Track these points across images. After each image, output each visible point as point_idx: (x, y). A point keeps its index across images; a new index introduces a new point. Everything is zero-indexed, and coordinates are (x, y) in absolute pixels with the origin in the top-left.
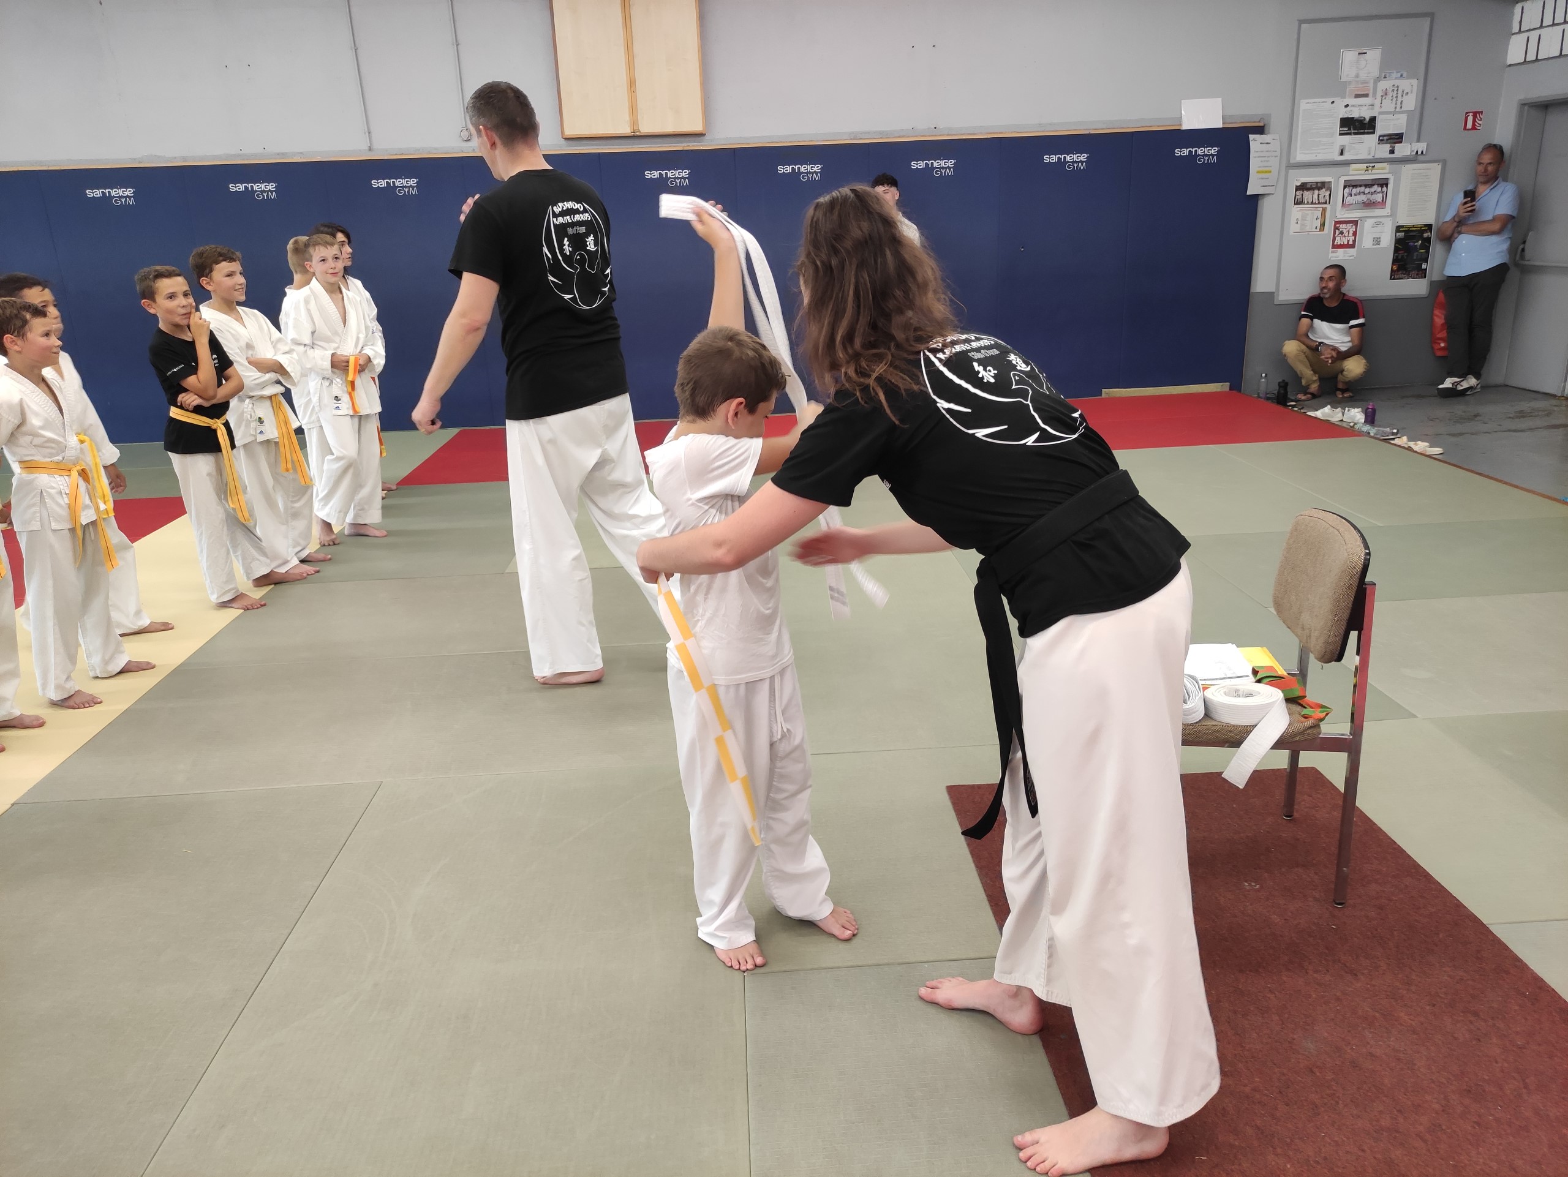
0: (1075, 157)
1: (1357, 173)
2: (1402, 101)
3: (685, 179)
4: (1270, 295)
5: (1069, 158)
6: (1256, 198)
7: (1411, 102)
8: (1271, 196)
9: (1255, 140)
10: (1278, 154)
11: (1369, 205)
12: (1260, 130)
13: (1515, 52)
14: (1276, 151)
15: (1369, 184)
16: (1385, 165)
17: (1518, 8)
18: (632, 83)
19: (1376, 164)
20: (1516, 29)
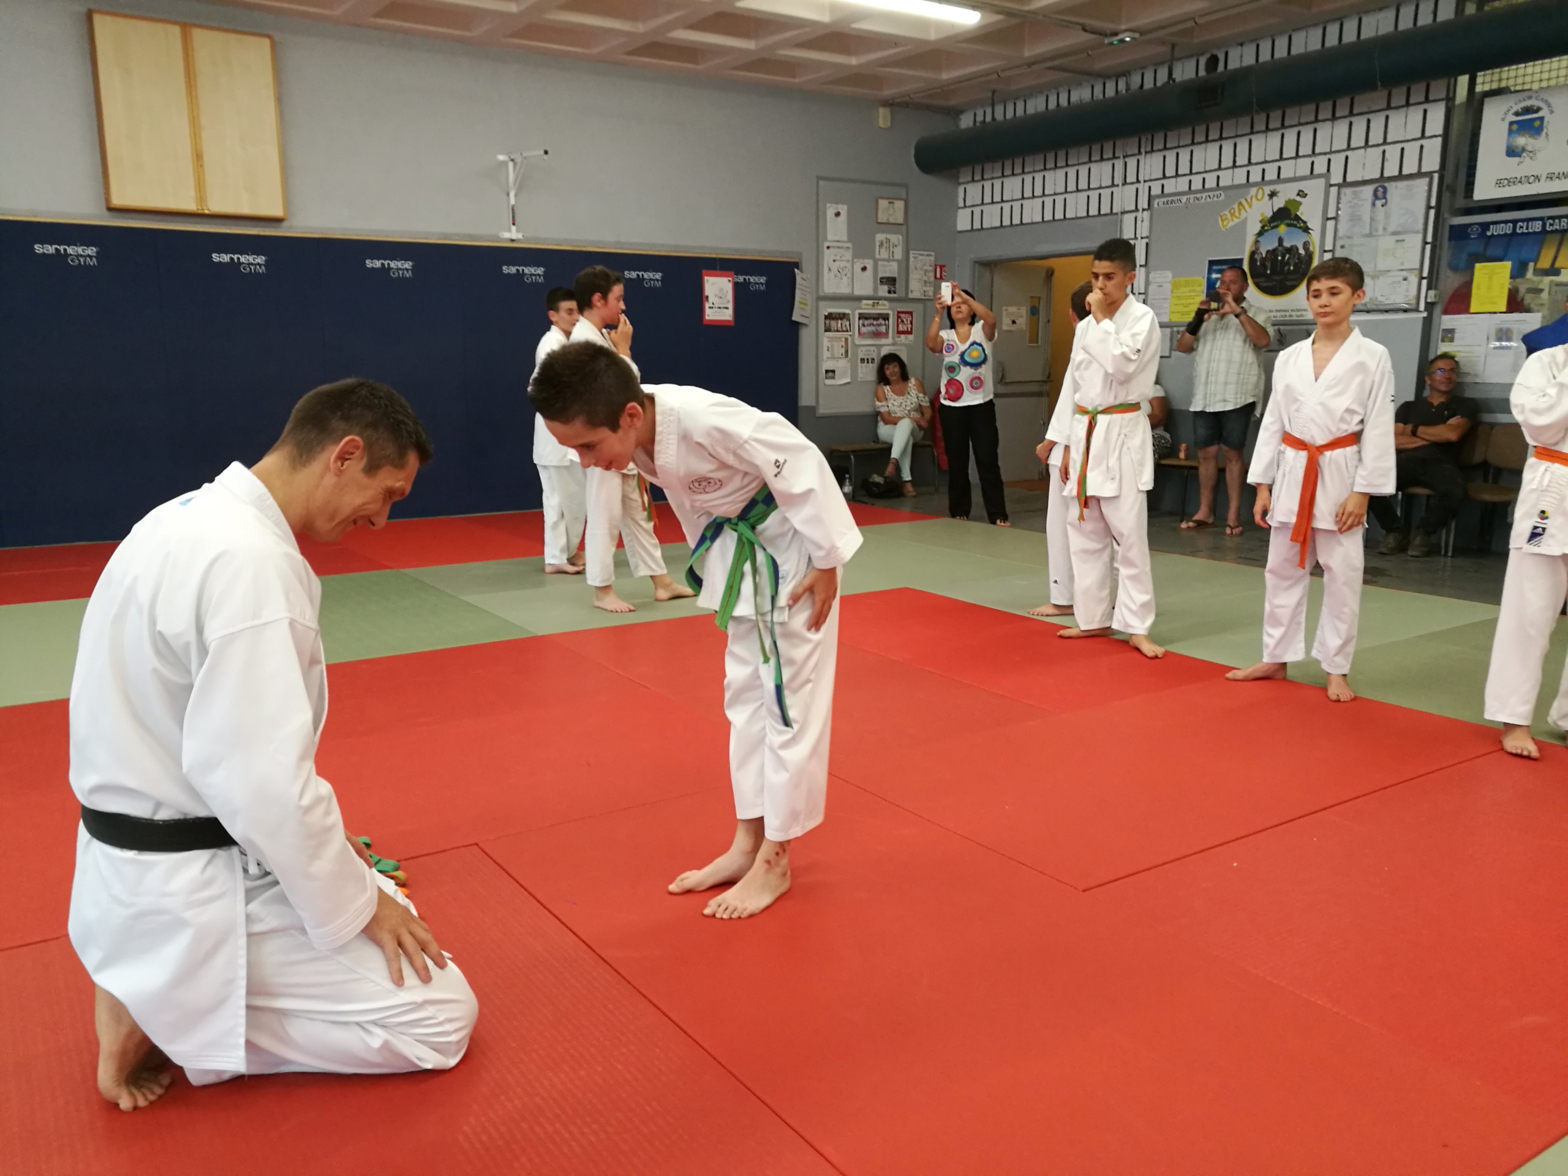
0: (651, 275)
1: (867, 307)
2: (893, 252)
3: (260, 265)
4: (812, 409)
5: (646, 276)
6: (798, 325)
7: (899, 254)
8: (808, 324)
9: (798, 274)
10: (811, 287)
11: (877, 335)
12: (796, 265)
13: (963, 222)
15: (876, 317)
16: (886, 302)
17: (961, 189)
18: (198, 156)
19: (880, 302)
20: (961, 204)
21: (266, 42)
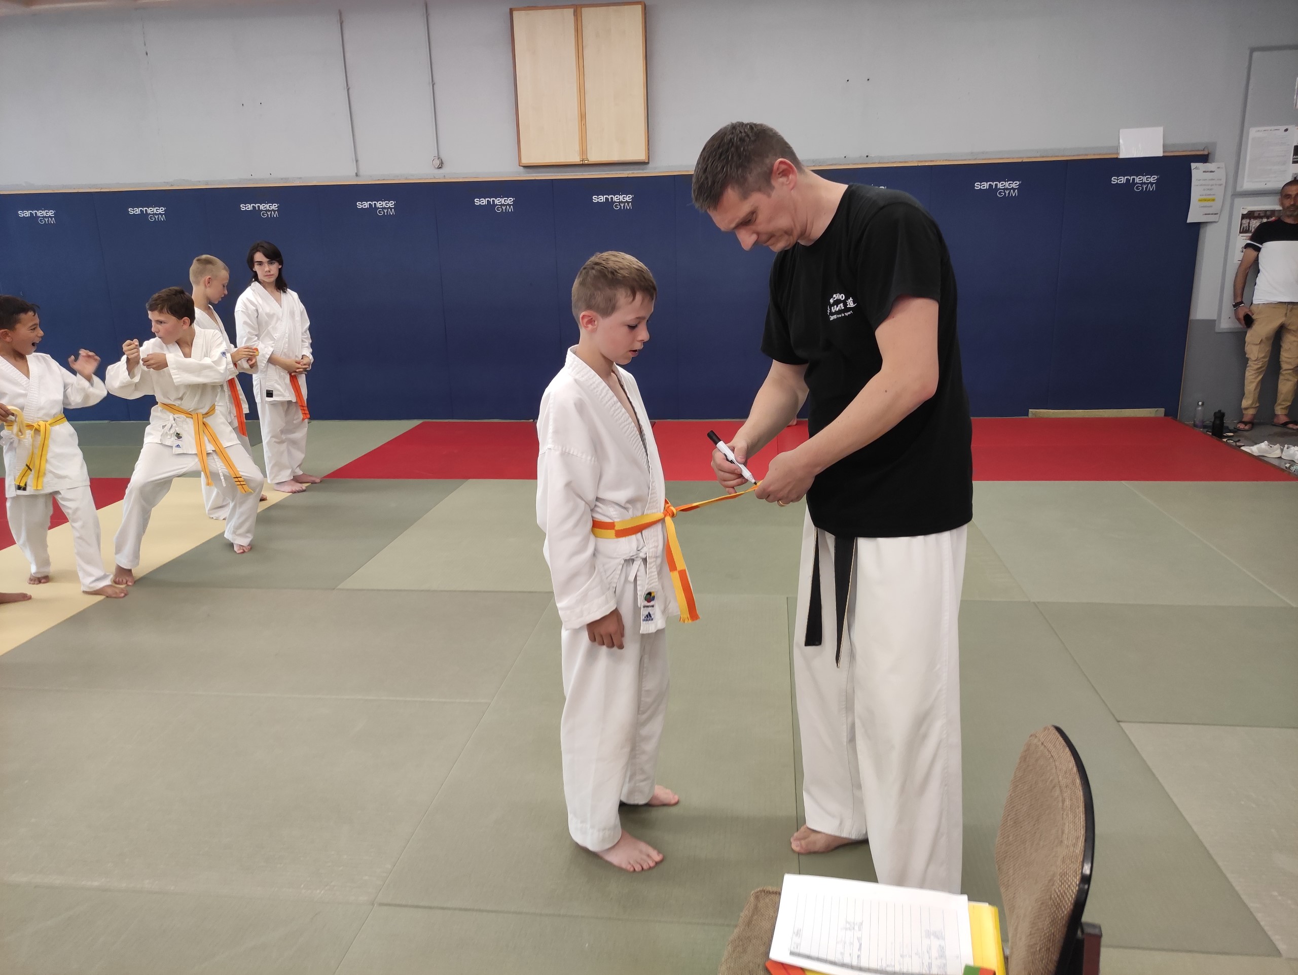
0: (1007, 184)
3: (628, 202)
4: (1211, 323)
5: (1001, 185)
6: (1198, 226)
8: (1215, 224)
9: (1197, 170)
10: (1223, 182)
12: (1204, 158)
14: (1221, 180)
18: (583, 116)
21: (638, 9)
